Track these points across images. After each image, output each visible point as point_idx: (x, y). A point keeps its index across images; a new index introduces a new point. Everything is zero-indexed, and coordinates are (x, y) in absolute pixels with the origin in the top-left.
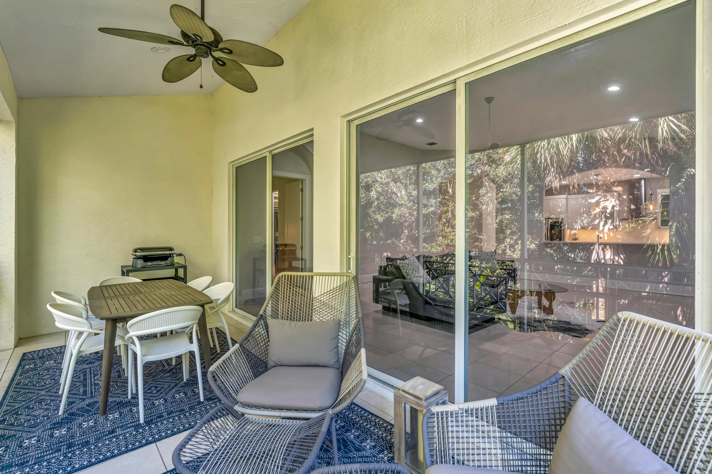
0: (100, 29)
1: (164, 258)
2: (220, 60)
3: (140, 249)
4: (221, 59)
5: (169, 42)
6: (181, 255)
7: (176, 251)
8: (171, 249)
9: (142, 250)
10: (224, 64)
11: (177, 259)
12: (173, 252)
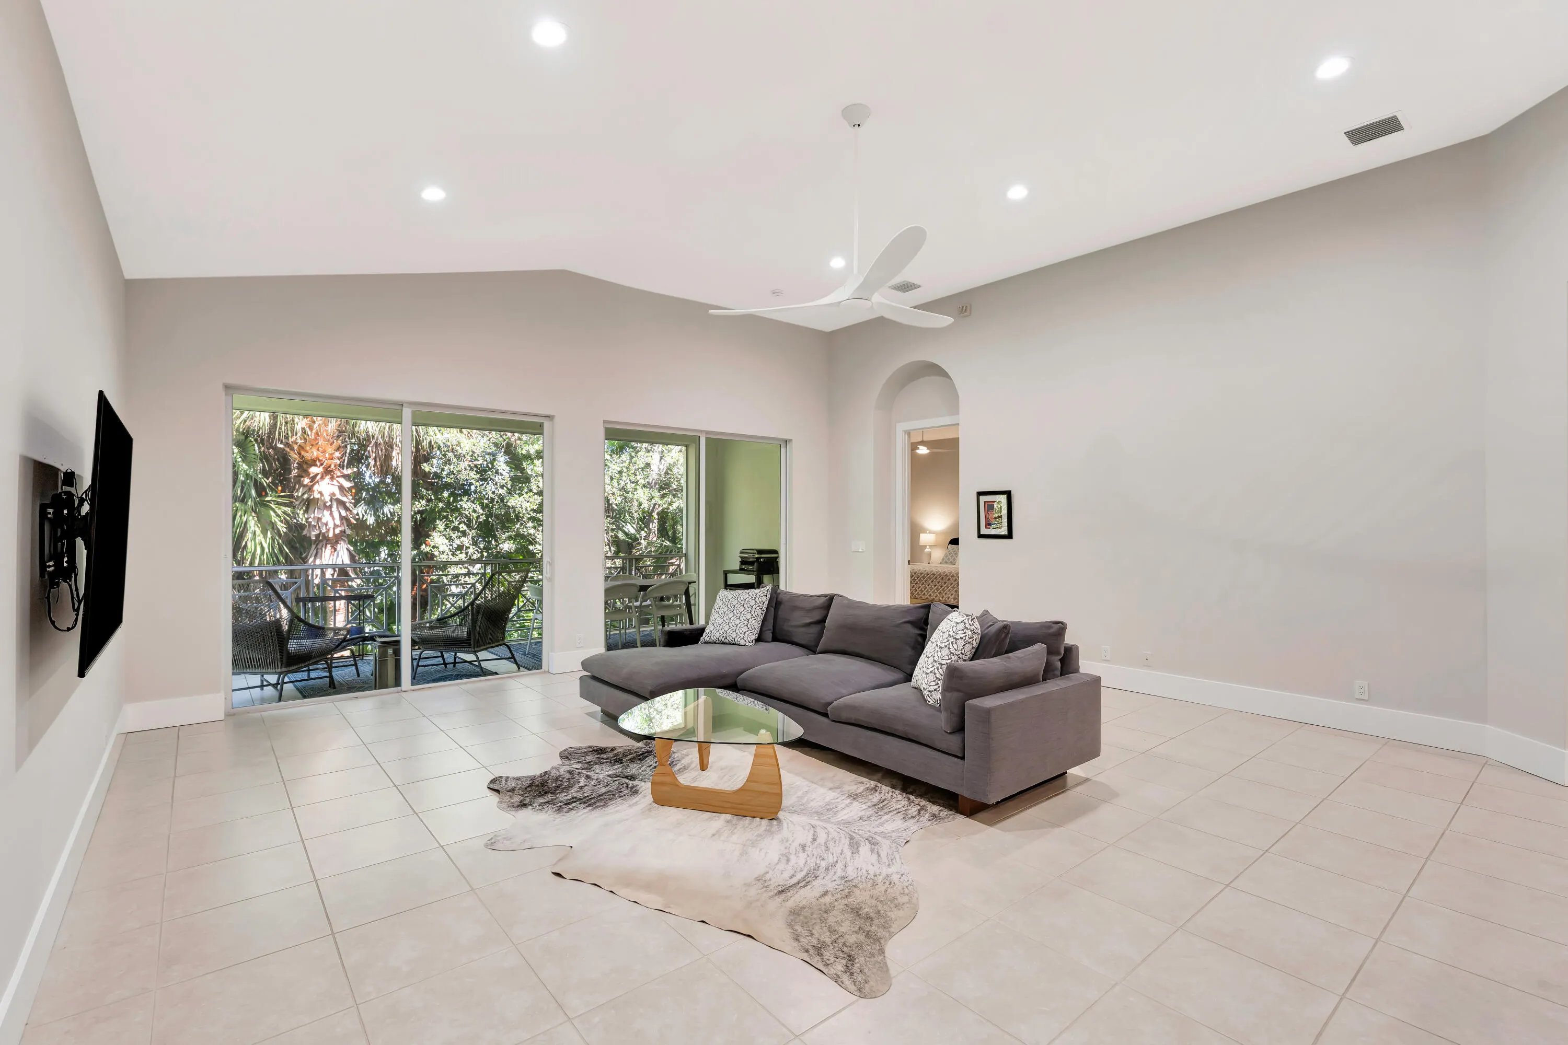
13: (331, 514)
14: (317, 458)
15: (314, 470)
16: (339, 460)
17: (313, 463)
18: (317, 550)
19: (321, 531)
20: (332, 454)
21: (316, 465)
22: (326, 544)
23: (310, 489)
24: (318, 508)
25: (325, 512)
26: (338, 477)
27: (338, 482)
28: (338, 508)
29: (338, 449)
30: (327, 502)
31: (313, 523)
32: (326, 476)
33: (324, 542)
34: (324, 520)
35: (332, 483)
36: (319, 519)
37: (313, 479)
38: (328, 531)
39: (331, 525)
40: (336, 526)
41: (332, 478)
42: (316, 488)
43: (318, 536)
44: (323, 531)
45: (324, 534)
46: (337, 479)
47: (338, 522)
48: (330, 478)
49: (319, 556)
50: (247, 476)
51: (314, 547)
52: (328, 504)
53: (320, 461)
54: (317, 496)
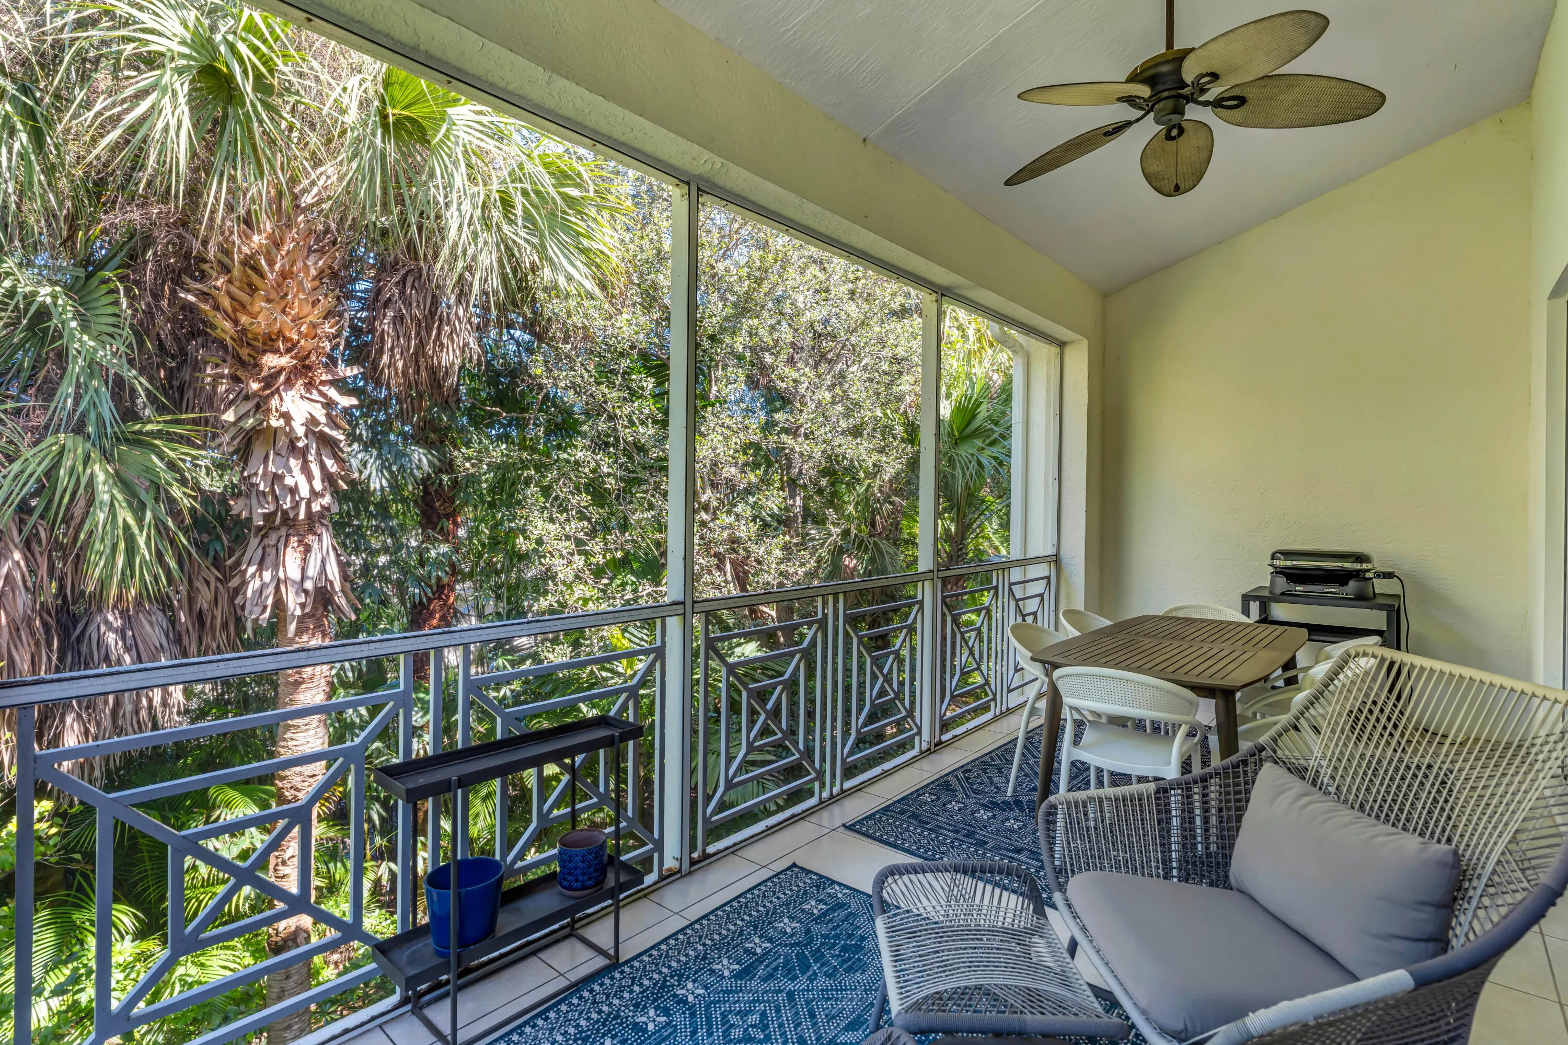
0: (1008, 183)
1: (1341, 578)
2: (1224, 99)
3: (1281, 553)
4: (1226, 95)
5: (1106, 134)
6: (1389, 575)
7: (1378, 564)
8: (1360, 558)
9: (1287, 554)
10: (1242, 101)
11: (1381, 586)
12: (1364, 566)
13: (306, 470)
14: (280, 333)
15: (271, 361)
16: (330, 341)
17: (270, 343)
18: (264, 548)
19: (278, 506)
20: (314, 326)
21: (276, 351)
22: (288, 536)
23: (260, 405)
24: (277, 454)
25: (293, 462)
26: (323, 383)
27: (322, 394)
28: (319, 455)
29: (327, 315)
30: (299, 439)
31: (261, 488)
32: (297, 379)
33: (283, 532)
34: (289, 481)
35: (308, 395)
36: (277, 478)
37: (269, 381)
38: (296, 506)
39: (304, 492)
40: (314, 494)
41: (309, 386)
42: (274, 402)
43: (268, 517)
44: (285, 507)
45: (285, 513)
46: (321, 388)
47: (318, 485)
48: (305, 384)
49: (269, 561)
50: (93, 367)
51: (254, 542)
52: (300, 444)
53: (286, 340)
54: (275, 422)
